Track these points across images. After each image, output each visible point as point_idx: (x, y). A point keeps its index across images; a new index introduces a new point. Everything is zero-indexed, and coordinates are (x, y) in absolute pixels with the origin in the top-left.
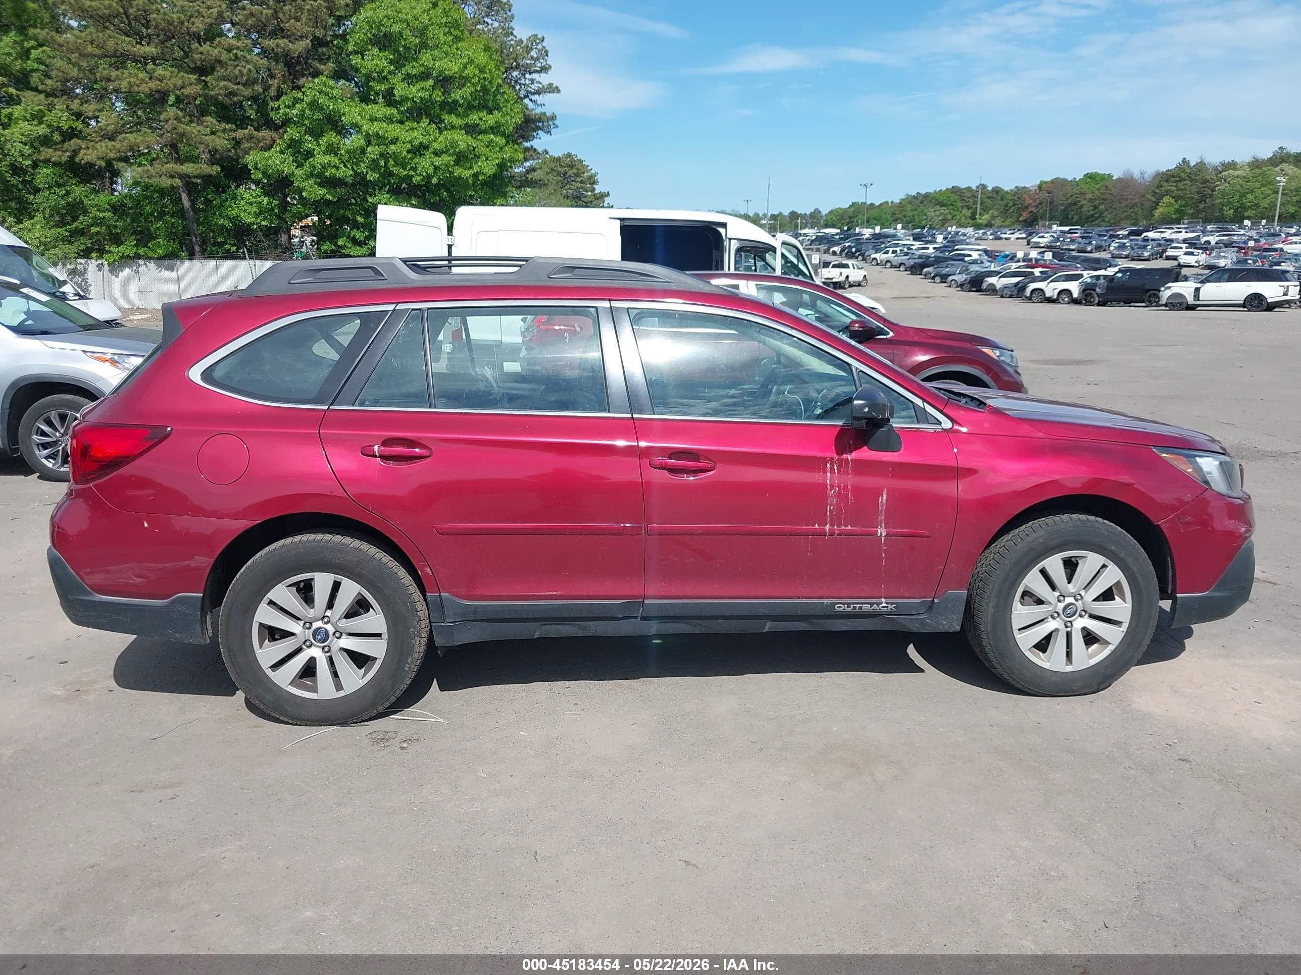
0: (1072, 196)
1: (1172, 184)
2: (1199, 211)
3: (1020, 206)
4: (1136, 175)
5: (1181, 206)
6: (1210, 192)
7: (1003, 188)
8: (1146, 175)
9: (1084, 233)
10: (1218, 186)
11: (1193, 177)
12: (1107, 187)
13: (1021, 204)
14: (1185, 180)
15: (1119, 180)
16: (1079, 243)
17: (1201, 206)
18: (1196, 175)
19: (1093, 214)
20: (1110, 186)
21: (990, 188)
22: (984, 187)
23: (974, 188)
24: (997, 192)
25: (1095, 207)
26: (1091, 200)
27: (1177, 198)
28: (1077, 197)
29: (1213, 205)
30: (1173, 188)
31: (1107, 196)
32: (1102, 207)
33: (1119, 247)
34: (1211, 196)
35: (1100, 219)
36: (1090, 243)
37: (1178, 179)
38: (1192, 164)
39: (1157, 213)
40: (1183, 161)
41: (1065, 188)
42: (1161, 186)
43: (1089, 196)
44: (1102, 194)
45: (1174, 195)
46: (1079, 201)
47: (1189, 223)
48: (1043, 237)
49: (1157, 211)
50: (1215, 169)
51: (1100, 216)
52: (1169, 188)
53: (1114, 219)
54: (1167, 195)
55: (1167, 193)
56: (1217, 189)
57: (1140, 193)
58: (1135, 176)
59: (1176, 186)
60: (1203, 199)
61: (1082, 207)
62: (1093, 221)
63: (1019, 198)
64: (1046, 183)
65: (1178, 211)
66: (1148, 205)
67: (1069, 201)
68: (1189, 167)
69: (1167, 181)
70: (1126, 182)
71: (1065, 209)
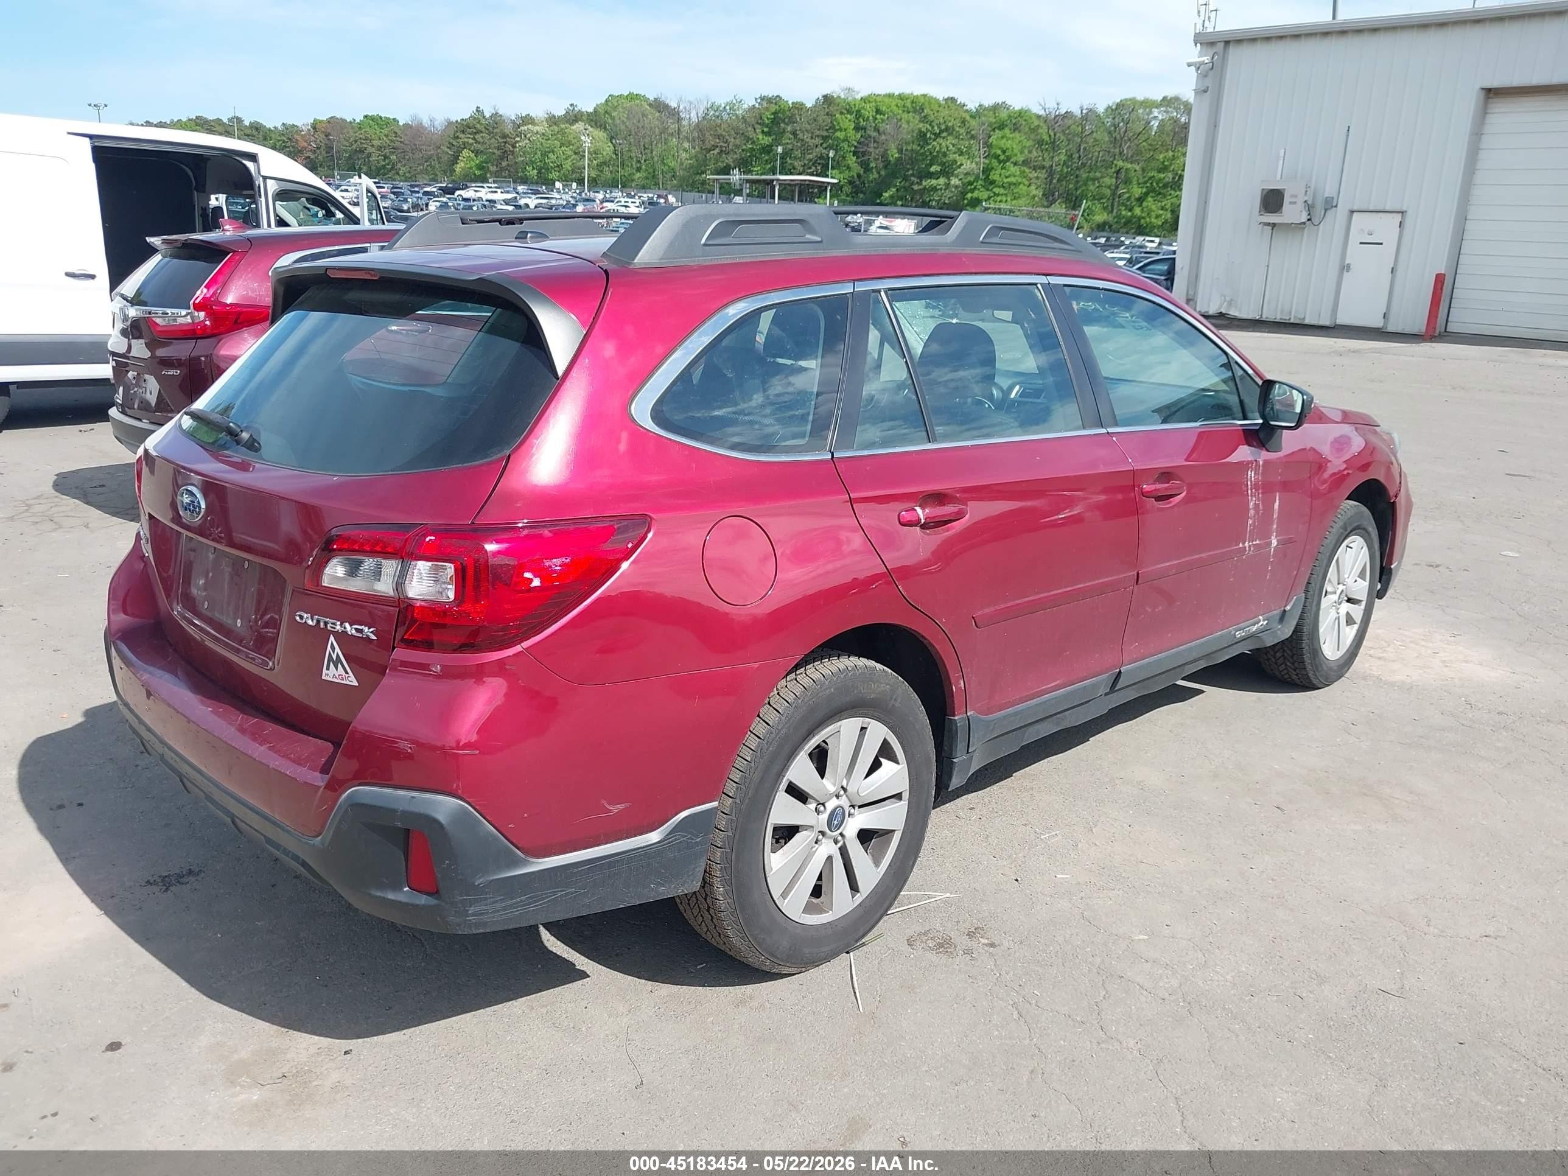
0: (356, 141)
1: (469, 136)
2: (502, 169)
3: (292, 149)
4: (426, 122)
5: (482, 162)
6: (511, 149)
7: (264, 124)
8: (436, 123)
9: (393, 188)
10: (518, 142)
11: (491, 129)
12: (396, 133)
13: (293, 147)
14: (482, 132)
15: (406, 125)
16: (393, 200)
17: (504, 164)
18: (494, 128)
19: (384, 166)
20: (399, 132)
21: (247, 123)
22: (239, 120)
23: (225, 120)
24: (257, 129)
25: (386, 157)
26: (380, 148)
27: (477, 153)
28: (361, 143)
29: (516, 163)
30: (471, 141)
31: (397, 144)
32: (393, 157)
33: (441, 206)
34: (513, 153)
35: (393, 172)
36: (405, 200)
37: (475, 131)
38: (487, 115)
39: (459, 167)
40: (477, 110)
41: (345, 131)
42: (458, 137)
43: (376, 143)
44: (391, 141)
45: (472, 149)
46: (366, 148)
47: (494, 182)
48: (346, 190)
49: (458, 166)
50: (513, 122)
51: (393, 168)
52: (466, 140)
53: (409, 172)
54: (465, 148)
55: (465, 146)
56: (517, 145)
57: (434, 144)
58: (424, 122)
59: (474, 139)
60: (504, 155)
61: (369, 155)
62: (385, 174)
63: (288, 138)
64: (321, 122)
65: (480, 167)
66: (445, 158)
67: (354, 147)
68: (484, 117)
69: (463, 132)
70: (415, 130)
71: (350, 157)
